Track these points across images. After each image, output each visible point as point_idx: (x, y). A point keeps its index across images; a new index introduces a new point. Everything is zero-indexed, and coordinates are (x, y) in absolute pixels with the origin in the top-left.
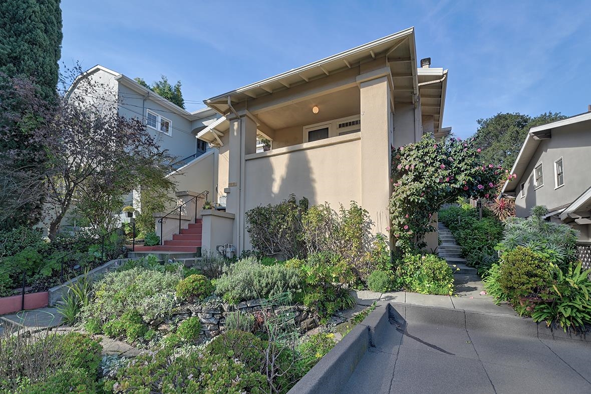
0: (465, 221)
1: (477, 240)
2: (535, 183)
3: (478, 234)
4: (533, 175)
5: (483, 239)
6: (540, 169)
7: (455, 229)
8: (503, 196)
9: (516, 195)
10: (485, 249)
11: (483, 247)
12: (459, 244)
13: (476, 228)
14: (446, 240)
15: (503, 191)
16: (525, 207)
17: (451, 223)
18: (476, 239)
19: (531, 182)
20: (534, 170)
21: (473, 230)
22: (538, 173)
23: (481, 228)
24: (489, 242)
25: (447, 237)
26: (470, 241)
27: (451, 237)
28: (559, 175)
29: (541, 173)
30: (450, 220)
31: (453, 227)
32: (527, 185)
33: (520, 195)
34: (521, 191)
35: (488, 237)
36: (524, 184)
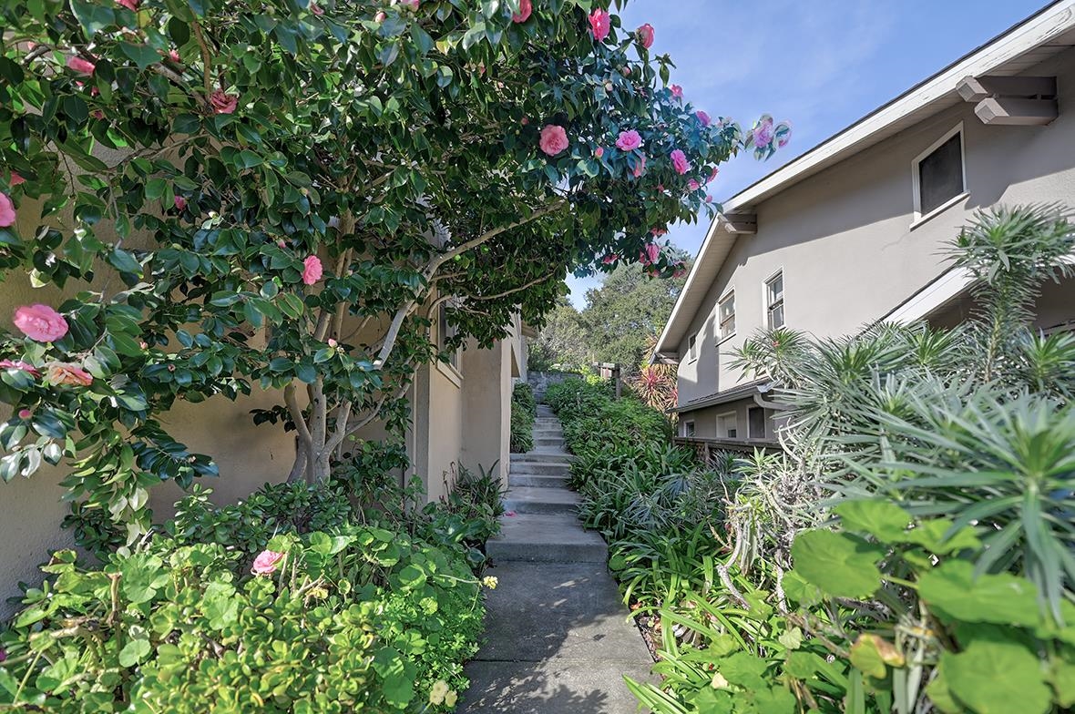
0: (588, 401)
1: (611, 442)
2: (718, 332)
3: (615, 429)
4: (714, 317)
5: (623, 439)
6: (729, 302)
7: (569, 417)
8: (657, 360)
9: (679, 359)
10: (631, 468)
11: (624, 461)
12: (569, 450)
13: (608, 415)
14: (545, 441)
15: (657, 349)
16: (696, 380)
17: (563, 406)
18: (608, 439)
19: (710, 330)
20: (717, 306)
21: (602, 419)
22: (725, 312)
23: (620, 415)
24: (639, 447)
25: (550, 433)
26: (595, 444)
27: (559, 434)
28: (771, 308)
29: (732, 310)
30: (562, 401)
31: (565, 413)
32: (700, 338)
33: (687, 357)
34: (689, 350)
35: (633, 435)
36: (695, 336)
